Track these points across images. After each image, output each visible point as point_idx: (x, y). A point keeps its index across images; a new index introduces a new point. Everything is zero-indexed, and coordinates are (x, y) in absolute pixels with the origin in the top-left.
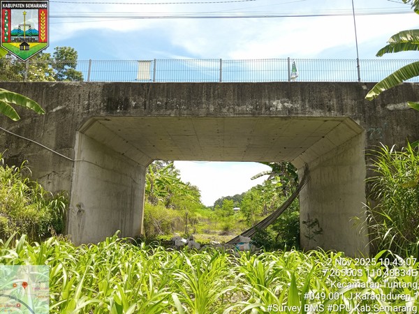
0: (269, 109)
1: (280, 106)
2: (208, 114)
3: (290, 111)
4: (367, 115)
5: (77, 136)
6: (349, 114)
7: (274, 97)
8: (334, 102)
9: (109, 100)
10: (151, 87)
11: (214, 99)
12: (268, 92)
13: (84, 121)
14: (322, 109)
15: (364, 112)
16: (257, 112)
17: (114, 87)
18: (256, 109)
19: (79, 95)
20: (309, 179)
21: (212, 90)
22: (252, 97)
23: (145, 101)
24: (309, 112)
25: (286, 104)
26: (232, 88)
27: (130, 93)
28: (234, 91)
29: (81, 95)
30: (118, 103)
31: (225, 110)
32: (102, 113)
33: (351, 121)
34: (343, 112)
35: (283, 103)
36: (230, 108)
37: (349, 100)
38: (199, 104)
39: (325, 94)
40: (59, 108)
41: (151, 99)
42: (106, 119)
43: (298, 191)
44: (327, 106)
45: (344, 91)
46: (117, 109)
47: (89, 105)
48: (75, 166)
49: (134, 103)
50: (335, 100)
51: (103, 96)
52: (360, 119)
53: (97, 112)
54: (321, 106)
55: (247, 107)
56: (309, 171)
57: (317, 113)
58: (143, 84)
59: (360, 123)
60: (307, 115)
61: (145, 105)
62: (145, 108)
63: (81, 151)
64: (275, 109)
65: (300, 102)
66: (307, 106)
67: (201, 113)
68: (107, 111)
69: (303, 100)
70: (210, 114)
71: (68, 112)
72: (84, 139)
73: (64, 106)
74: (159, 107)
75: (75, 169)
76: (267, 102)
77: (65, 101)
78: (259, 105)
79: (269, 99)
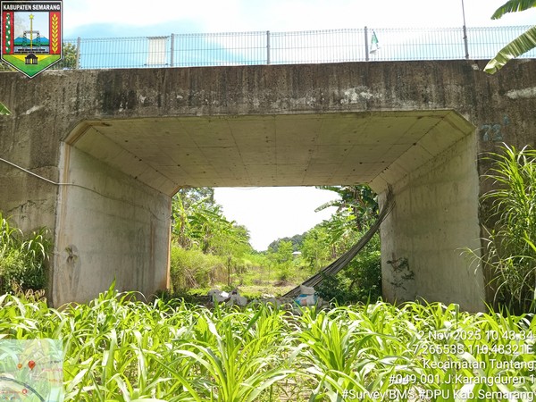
0: (339, 101)
1: (355, 97)
2: (251, 112)
3: (370, 103)
4: (479, 106)
5: (63, 149)
6: (453, 105)
7: (346, 84)
8: (432, 89)
9: (107, 94)
10: (167, 74)
11: (260, 89)
12: (338, 77)
13: (72, 126)
14: (414, 99)
15: (475, 102)
16: (322, 106)
17: (113, 75)
18: (321, 102)
19: (64, 90)
20: (394, 206)
21: (256, 76)
22: (314, 85)
23: (159, 96)
24: (396, 104)
25: (363, 94)
26: (285, 73)
27: (138, 83)
28: (288, 76)
29: (67, 89)
30: (119, 99)
31: (275, 105)
32: (98, 114)
33: (456, 117)
34: (444, 103)
35: (358, 92)
36: (282, 101)
37: (453, 86)
38: (237, 97)
39: (419, 78)
40: (34, 109)
41: (167, 91)
42: (104, 124)
43: (378, 223)
44: (423, 96)
45: (446, 72)
46: (119, 108)
47: (78, 103)
48: (61, 193)
49: (143, 99)
50: (433, 86)
51: (98, 90)
52: (469, 112)
53: (90, 113)
54: (414, 95)
55: (307, 100)
56: (394, 196)
57: (408, 106)
58: (155, 70)
59: (470, 119)
60: (394, 109)
61: (159, 101)
62: (159, 106)
63: (68, 172)
64: (347, 101)
65: (383, 90)
66: (394, 96)
67: (240, 110)
68: (105, 111)
69: (387, 88)
70: (255, 112)
71: (47, 114)
72: (73, 153)
73: (42, 106)
74: (179, 103)
75: (60, 197)
76: (336, 92)
77: (44, 98)
78: (325, 96)
79: (340, 87)
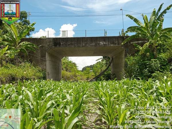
0: (99, 44)
1: (102, 44)
2: (83, 46)
3: (105, 45)
10: (66, 39)
11: (84, 42)
14: (113, 44)
18: (96, 44)
19: (46, 42)
21: (84, 39)
22: (95, 41)
23: (65, 43)
24: (110, 45)
27: (61, 41)
28: (90, 39)
34: (119, 45)
35: (103, 42)
36: (89, 44)
47: (49, 44)
48: (47, 62)
49: (62, 44)
50: (117, 41)
51: (53, 42)
53: (52, 46)
55: (93, 44)
56: (113, 59)
59: (123, 48)
65: (107, 42)
68: (55, 46)
72: (48, 54)
73: (42, 45)
79: (99, 41)
